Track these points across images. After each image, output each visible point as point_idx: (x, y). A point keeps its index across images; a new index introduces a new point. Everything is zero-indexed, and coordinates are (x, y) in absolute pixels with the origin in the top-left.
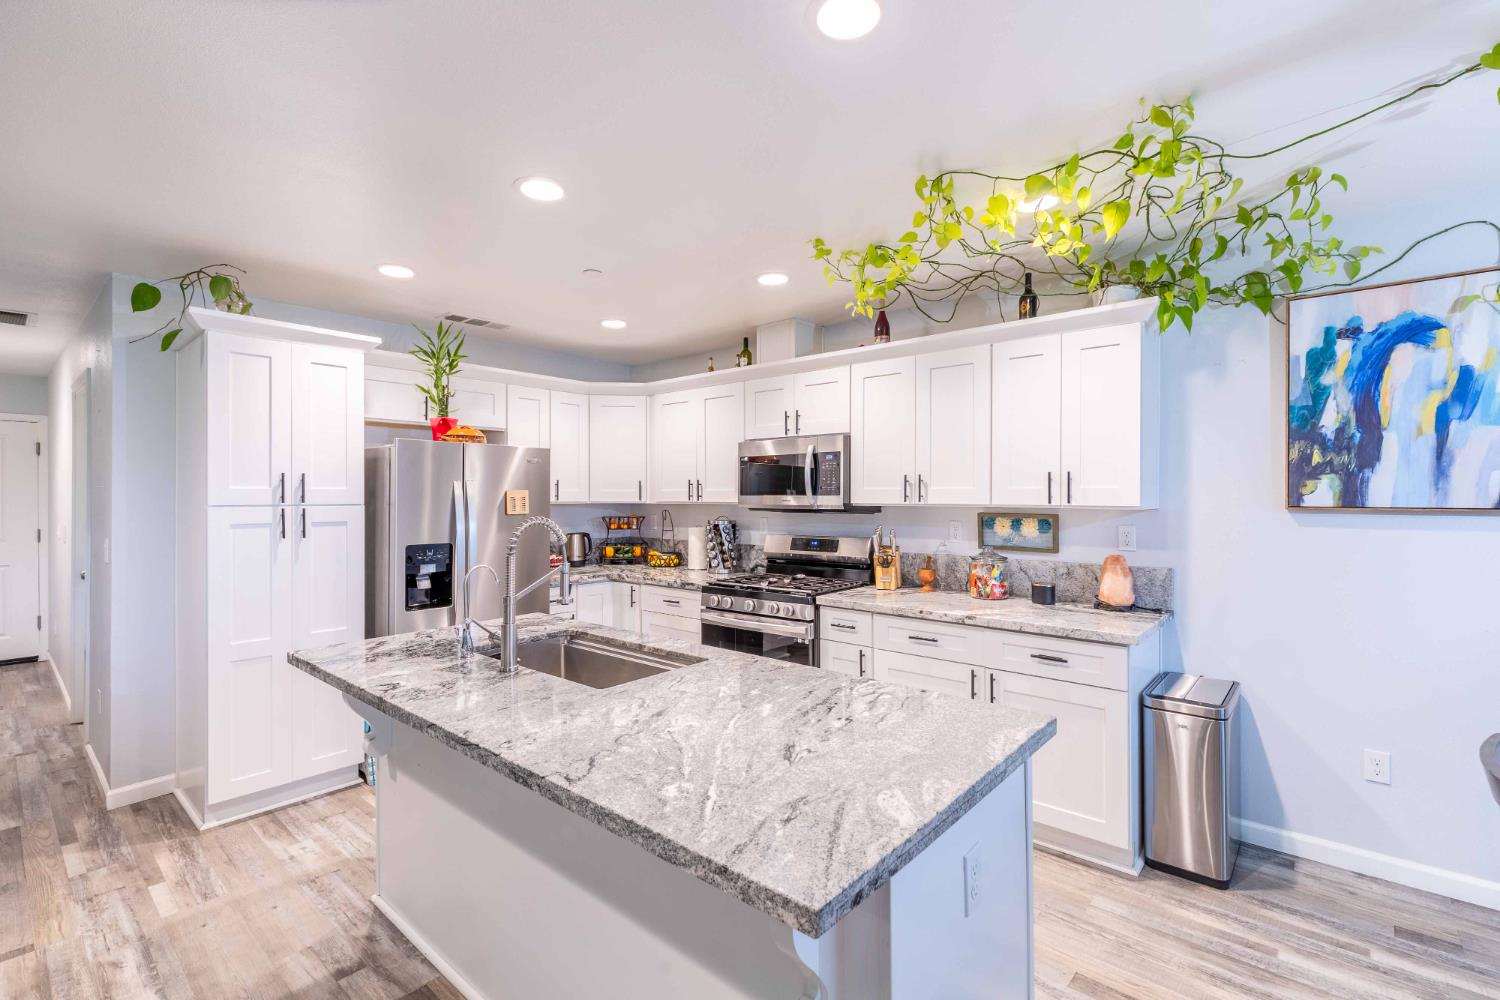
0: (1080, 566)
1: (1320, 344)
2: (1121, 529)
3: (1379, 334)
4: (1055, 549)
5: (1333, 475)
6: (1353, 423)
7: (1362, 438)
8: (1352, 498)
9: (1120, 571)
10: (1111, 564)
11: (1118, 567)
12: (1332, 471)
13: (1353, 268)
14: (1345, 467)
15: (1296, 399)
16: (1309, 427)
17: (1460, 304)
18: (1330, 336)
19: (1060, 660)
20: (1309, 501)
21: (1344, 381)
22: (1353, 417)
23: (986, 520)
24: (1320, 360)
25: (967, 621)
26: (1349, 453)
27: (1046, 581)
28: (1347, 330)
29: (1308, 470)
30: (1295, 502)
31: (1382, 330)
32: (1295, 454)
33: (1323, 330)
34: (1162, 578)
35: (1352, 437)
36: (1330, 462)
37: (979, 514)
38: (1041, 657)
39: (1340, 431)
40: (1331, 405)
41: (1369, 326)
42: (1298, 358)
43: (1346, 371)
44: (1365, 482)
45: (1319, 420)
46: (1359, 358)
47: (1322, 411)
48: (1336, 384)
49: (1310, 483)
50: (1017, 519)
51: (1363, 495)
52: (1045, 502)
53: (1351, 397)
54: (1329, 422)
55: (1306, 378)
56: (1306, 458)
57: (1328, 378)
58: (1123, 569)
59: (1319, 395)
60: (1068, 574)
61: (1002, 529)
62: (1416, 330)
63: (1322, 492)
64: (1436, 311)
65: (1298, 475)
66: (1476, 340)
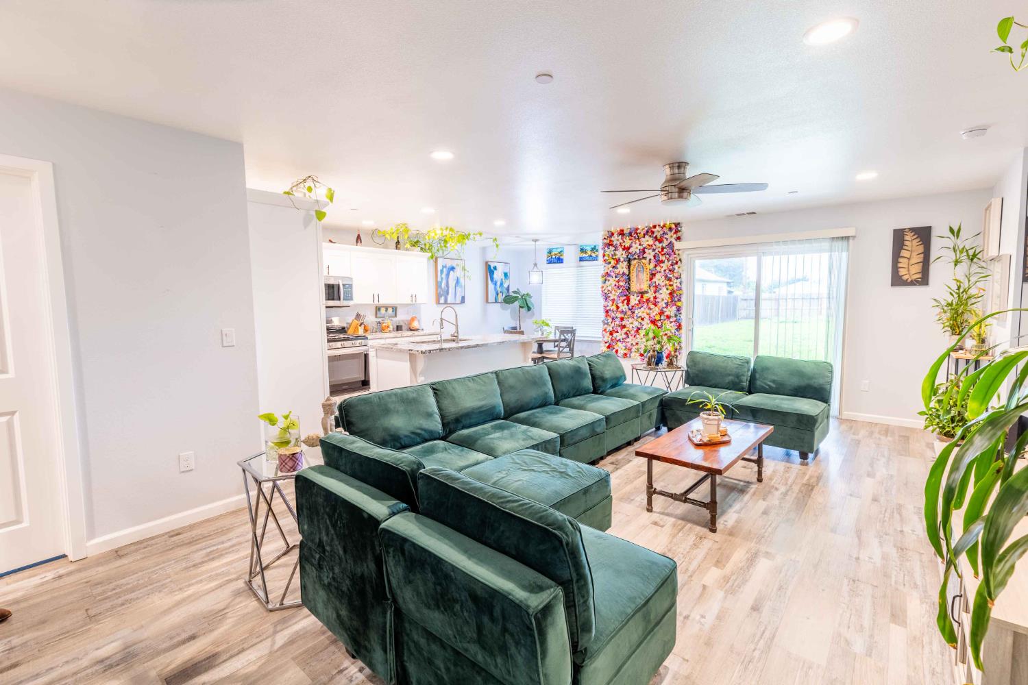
0: (404, 320)
1: (442, 269)
3: (449, 268)
4: (397, 316)
5: (443, 297)
6: (446, 286)
7: (447, 289)
11: (415, 319)
14: (445, 294)
15: (438, 280)
16: (440, 286)
17: (457, 265)
18: (443, 267)
20: (440, 302)
21: (445, 277)
23: (378, 308)
24: (442, 272)
26: (445, 292)
29: (440, 295)
30: (438, 303)
32: (438, 292)
36: (443, 294)
37: (376, 306)
39: (444, 287)
42: (438, 271)
43: (445, 275)
44: (447, 298)
46: (447, 273)
47: (442, 283)
49: (440, 298)
50: (387, 308)
51: (447, 301)
52: (400, 302)
53: (445, 281)
54: (443, 285)
55: (440, 276)
56: (440, 293)
57: (443, 276)
59: (441, 279)
61: (383, 312)
62: (453, 269)
63: (442, 300)
64: (454, 266)
65: (438, 296)
66: (458, 272)
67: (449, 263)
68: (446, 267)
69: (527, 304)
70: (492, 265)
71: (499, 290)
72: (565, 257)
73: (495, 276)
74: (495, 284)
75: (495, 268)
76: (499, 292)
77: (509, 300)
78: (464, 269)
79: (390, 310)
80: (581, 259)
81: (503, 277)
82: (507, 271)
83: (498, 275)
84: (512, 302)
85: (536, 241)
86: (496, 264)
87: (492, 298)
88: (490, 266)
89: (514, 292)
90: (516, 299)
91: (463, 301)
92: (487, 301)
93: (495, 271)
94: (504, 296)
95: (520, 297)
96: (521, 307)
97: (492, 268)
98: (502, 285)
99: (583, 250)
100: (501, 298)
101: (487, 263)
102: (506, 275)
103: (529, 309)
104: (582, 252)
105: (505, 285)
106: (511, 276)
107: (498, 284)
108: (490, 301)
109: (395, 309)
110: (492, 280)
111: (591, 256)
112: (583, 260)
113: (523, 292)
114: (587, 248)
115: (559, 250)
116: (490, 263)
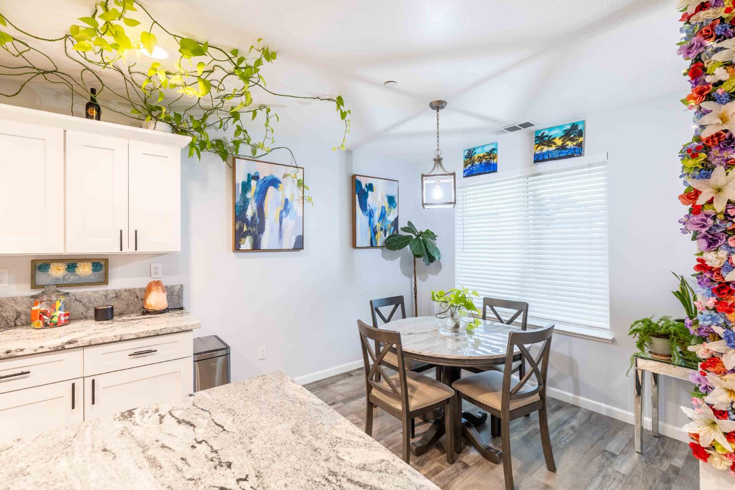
0: (126, 290)
1: (246, 180)
2: (152, 266)
3: (264, 180)
4: (105, 282)
5: (250, 236)
6: (257, 215)
7: (259, 221)
8: (256, 247)
9: (160, 290)
10: (155, 286)
11: (160, 287)
12: (250, 235)
13: (254, 152)
14: (254, 232)
15: (238, 203)
16: (242, 215)
17: (285, 176)
18: (250, 177)
19: (151, 351)
20: (243, 247)
21: (254, 197)
22: (257, 212)
23: (40, 265)
24: (246, 186)
25: (67, 346)
26: (255, 227)
27: (101, 305)
28: (255, 177)
29: (242, 234)
30: (237, 248)
31: (265, 179)
32: (237, 227)
33: (247, 175)
34: (177, 290)
35: (256, 221)
36: (250, 231)
37: (32, 261)
38: (136, 354)
39: (253, 218)
40: (250, 206)
41: (261, 178)
42: (238, 184)
43: (254, 193)
44: (260, 239)
45: (246, 212)
46: (258, 189)
47: (247, 208)
48: (251, 198)
49: (243, 239)
50: (72, 263)
51: (260, 245)
52: (118, 250)
53: (256, 205)
54: (249, 213)
55: (241, 194)
56: (241, 228)
57: (250, 195)
58: (162, 288)
59: (246, 202)
60: (117, 297)
61: (57, 272)
62: (275, 182)
63: (247, 243)
64: (279, 176)
65: (239, 236)
66: (289, 189)
67: (265, 172)
68: (256, 178)
69: (427, 250)
70: (364, 182)
71: (378, 225)
72: (500, 161)
73: (370, 200)
74: (371, 215)
75: (370, 187)
76: (378, 229)
77: (394, 243)
78: (301, 184)
79: (85, 270)
80: (539, 159)
81: (386, 204)
82: (393, 193)
83: (376, 200)
84: (401, 247)
85: (438, 106)
86: (370, 181)
87: (363, 238)
88: (359, 183)
89: (404, 229)
90: (406, 241)
91: (299, 245)
92: (354, 245)
93: (370, 192)
94: (388, 235)
95: (414, 237)
96: (416, 256)
97: (364, 187)
98: (383, 216)
99: (542, 139)
100: (381, 239)
101: (354, 177)
102: (391, 200)
103: (431, 259)
104: (540, 144)
105: (391, 218)
106: (401, 201)
107: (377, 215)
108: (358, 245)
109: (101, 265)
110: (364, 207)
111: (563, 147)
112: (544, 160)
113: (420, 228)
114: (553, 133)
115: (488, 149)
116: (358, 178)
